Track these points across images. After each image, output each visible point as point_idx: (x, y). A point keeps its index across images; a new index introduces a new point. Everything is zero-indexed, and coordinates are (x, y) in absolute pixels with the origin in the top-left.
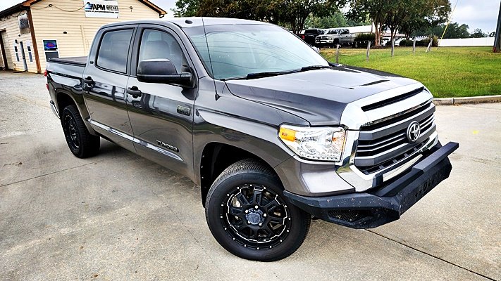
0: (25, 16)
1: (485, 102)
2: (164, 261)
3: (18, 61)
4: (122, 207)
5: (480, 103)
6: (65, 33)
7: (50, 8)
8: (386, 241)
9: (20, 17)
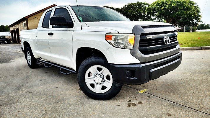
4: (41, 86)
8: (162, 100)
9: (24, 23)
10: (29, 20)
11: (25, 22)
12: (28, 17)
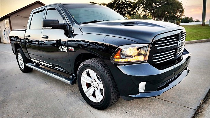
1: (196, 42)
2: (41, 108)
3: (5, 39)
5: (194, 43)
6: (24, 26)
7: (18, 17)
9: (6, 21)
10: (12, 18)
11: (8, 20)
12: (10, 15)
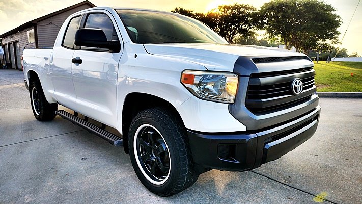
0: (32, 31)
